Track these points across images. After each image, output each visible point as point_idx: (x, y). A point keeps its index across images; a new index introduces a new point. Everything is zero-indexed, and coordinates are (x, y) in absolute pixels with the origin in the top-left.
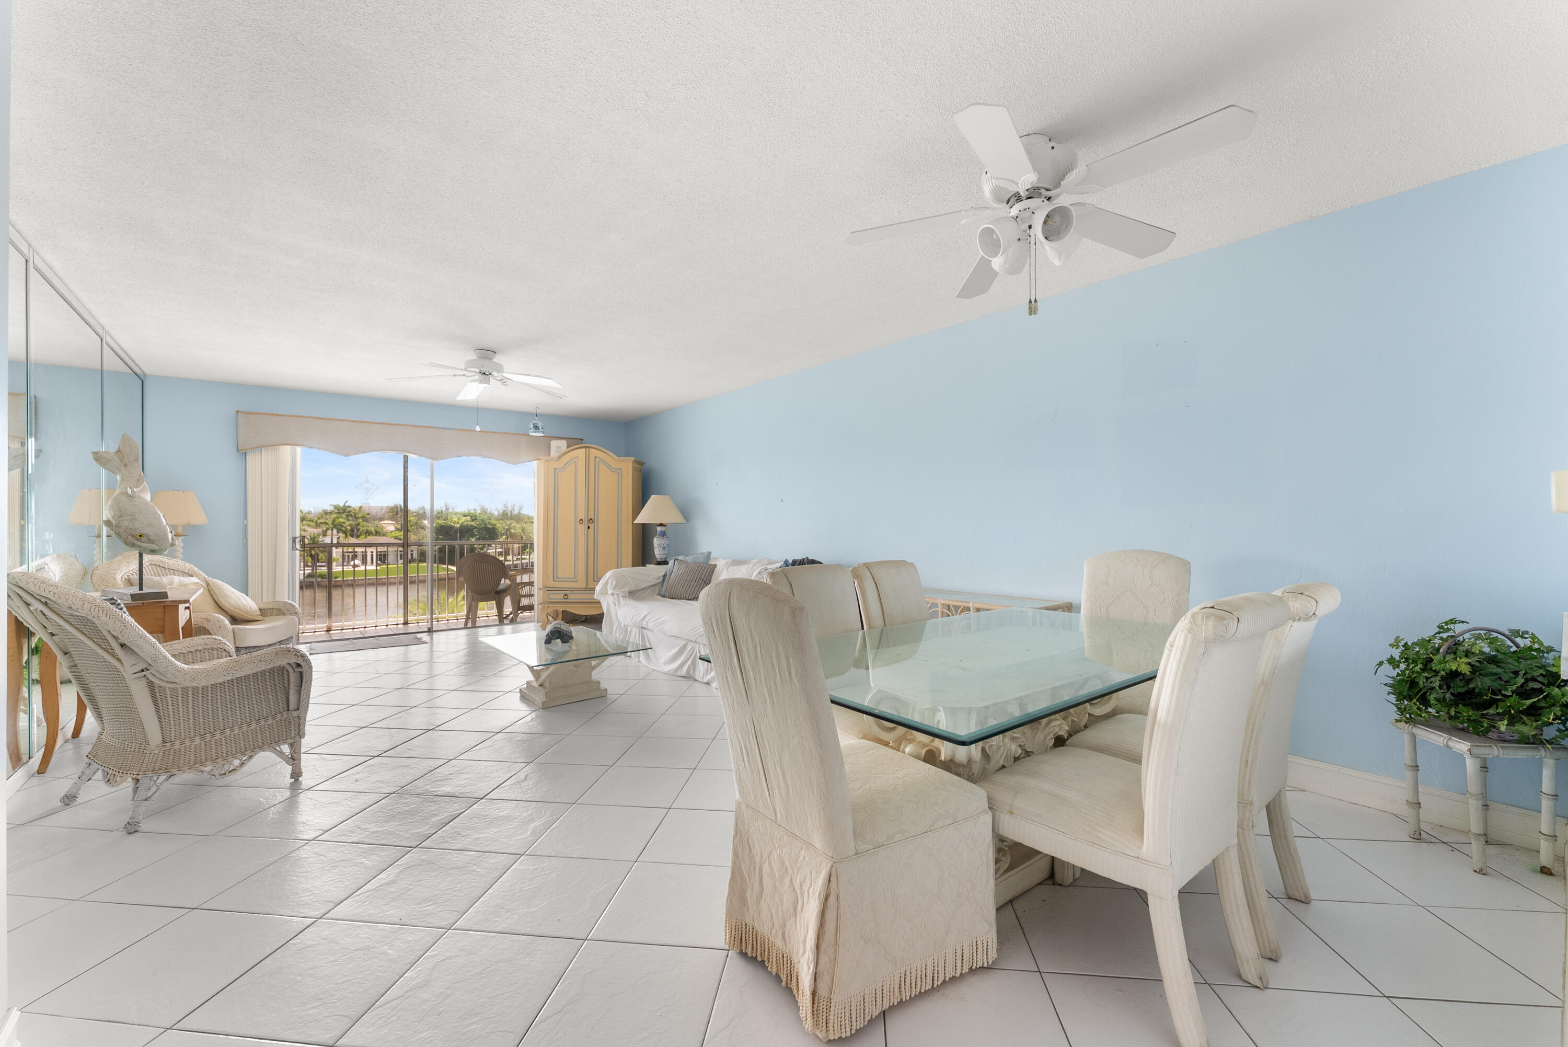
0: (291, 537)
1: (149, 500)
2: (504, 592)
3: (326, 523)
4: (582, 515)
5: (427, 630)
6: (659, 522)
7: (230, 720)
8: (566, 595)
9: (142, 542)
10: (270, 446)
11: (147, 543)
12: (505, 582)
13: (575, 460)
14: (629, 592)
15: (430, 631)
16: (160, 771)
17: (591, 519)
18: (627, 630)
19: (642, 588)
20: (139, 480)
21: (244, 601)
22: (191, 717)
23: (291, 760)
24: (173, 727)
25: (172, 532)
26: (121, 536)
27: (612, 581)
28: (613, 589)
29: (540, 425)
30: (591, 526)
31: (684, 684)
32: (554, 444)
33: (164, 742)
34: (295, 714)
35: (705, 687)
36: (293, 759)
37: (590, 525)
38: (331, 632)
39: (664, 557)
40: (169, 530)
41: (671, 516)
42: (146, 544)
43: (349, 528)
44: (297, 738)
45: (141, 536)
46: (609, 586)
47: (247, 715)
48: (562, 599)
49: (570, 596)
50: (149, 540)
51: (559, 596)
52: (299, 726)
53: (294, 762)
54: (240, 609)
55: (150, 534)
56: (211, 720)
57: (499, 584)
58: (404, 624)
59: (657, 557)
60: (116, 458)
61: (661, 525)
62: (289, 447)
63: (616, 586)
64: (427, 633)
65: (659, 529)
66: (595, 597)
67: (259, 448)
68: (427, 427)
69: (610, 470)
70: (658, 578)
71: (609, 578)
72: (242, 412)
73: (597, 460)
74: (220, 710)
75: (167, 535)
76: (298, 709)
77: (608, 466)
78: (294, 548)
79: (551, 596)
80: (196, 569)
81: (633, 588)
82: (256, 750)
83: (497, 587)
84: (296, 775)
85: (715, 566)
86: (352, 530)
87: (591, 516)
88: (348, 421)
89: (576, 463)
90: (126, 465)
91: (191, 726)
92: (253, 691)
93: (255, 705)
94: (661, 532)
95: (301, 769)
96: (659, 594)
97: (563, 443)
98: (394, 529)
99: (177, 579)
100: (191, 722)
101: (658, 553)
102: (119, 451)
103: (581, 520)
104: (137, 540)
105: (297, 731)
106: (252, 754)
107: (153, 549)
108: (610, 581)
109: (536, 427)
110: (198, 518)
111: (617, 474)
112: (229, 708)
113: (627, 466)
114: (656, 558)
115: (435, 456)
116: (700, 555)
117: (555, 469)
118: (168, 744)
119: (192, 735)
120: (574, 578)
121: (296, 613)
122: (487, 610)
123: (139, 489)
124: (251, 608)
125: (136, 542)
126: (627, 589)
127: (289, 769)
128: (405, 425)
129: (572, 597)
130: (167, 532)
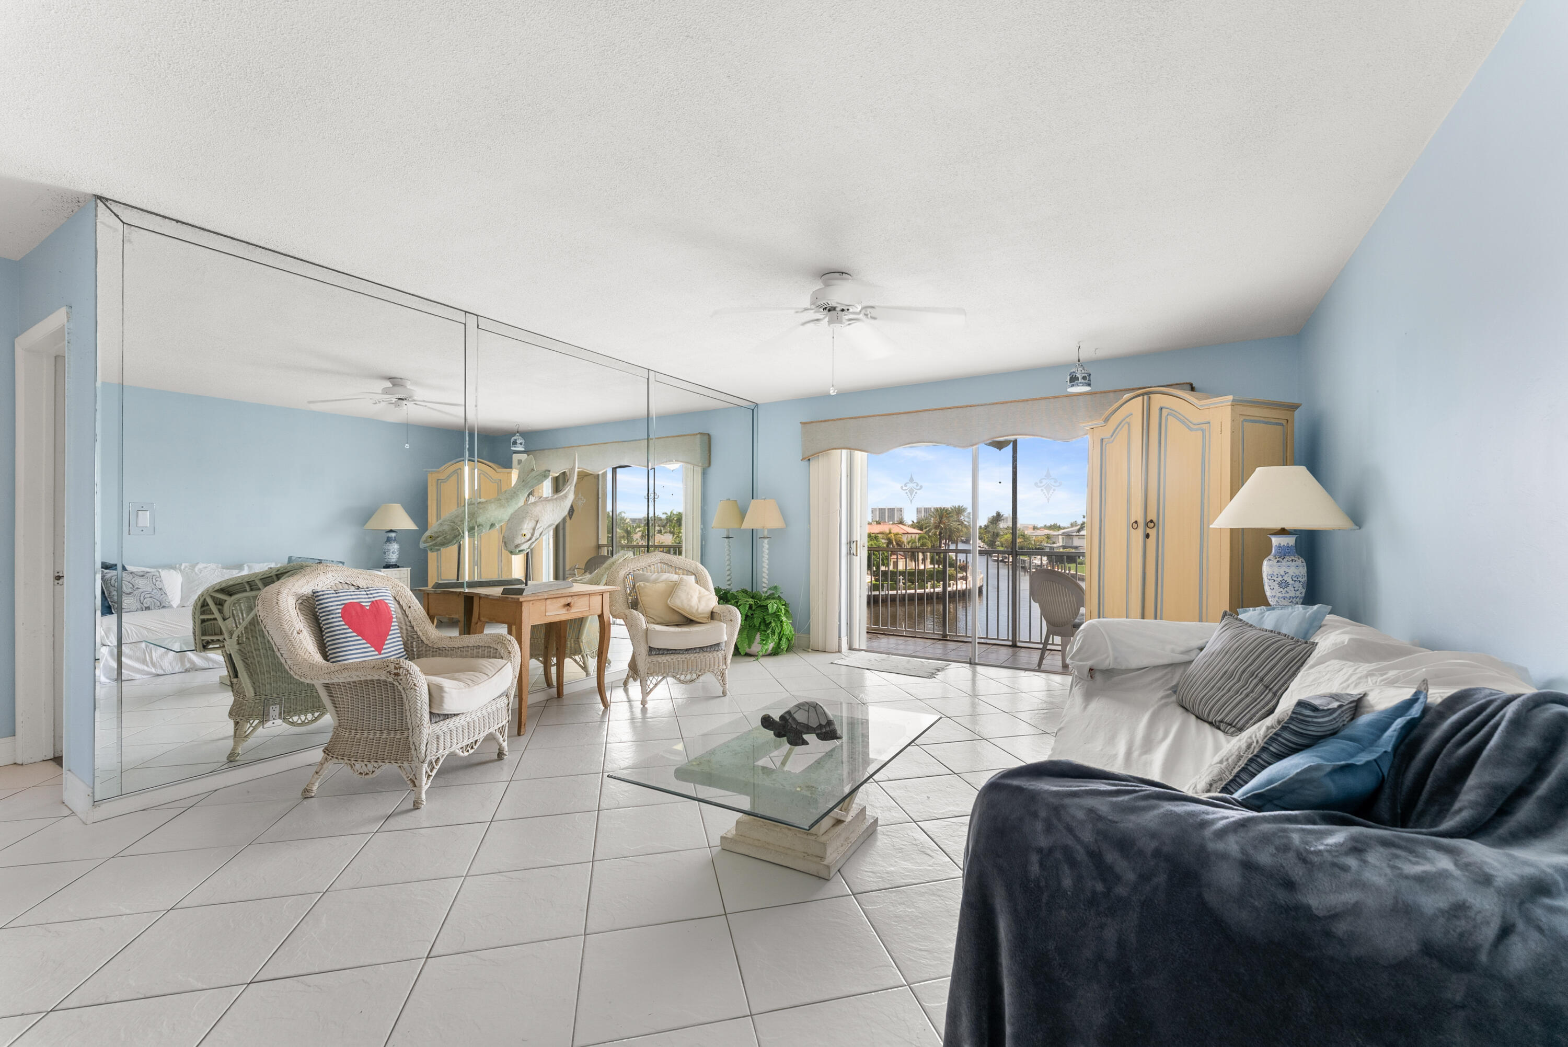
4: (1137, 513)
5: (968, 660)
6: (1279, 526)
10: (822, 452)
13: (1129, 418)
15: (970, 662)
17: (1151, 521)
30: (1152, 533)
37: (1149, 531)
57: (1077, 614)
61: (1283, 532)
62: (844, 452)
65: (1276, 541)
69: (1188, 425)
73: (1165, 412)
77: (1183, 419)
78: (849, 553)
87: (1152, 516)
89: (1130, 424)
94: (1279, 547)
103: (1136, 522)
111: (1200, 433)
113: (1225, 414)
117: (1102, 439)
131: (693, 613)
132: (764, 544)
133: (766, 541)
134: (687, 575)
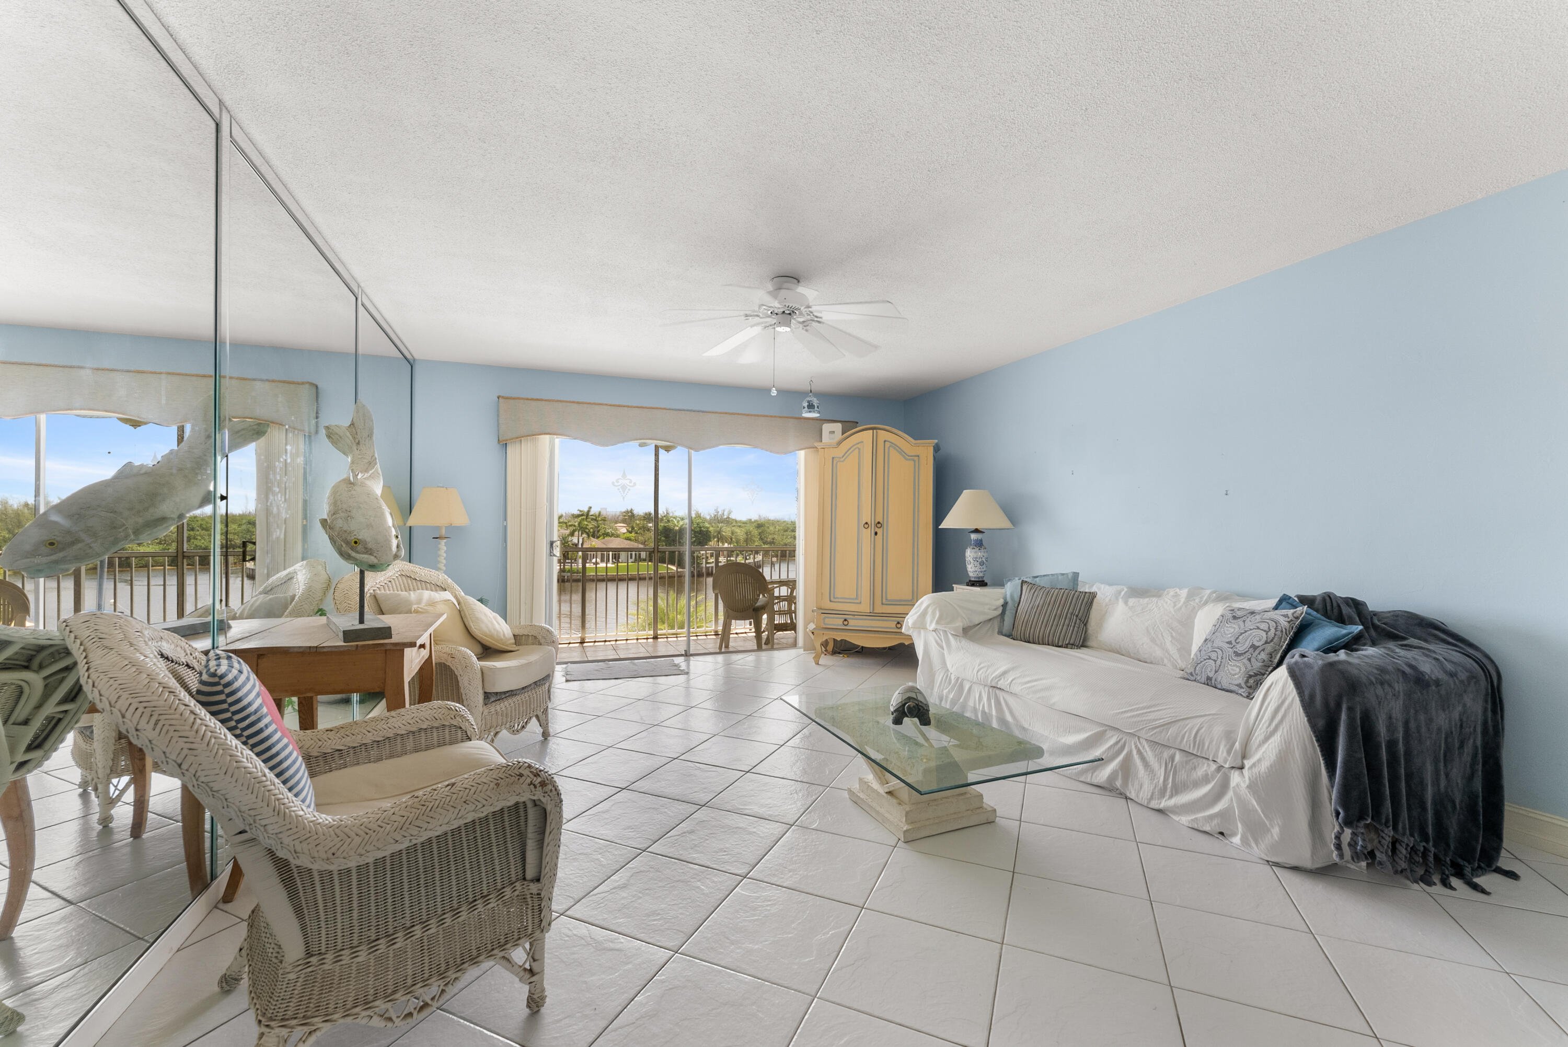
0: (549, 542)
1: (379, 495)
2: (762, 609)
3: (575, 526)
4: (867, 517)
5: (683, 653)
6: (974, 527)
7: (424, 906)
8: (845, 620)
9: (357, 552)
10: (529, 436)
11: (364, 553)
12: (762, 599)
13: (858, 446)
14: (964, 629)
15: (687, 655)
16: (294, 1022)
17: (879, 523)
18: (961, 686)
19: (977, 623)
20: (370, 463)
21: (497, 626)
22: (355, 904)
23: (527, 975)
24: (323, 924)
25: (397, 537)
26: (335, 543)
27: (935, 610)
28: (938, 623)
29: (815, 402)
30: (879, 531)
31: (1104, 803)
32: (827, 427)
33: (309, 954)
34: (534, 888)
35: (1156, 818)
36: (531, 972)
37: (877, 530)
38: (585, 644)
39: (981, 575)
40: (394, 533)
41: (993, 520)
42: (363, 556)
43: (591, 530)
44: (537, 934)
45: (356, 543)
46: (928, 618)
47: (454, 894)
48: (840, 625)
49: (852, 622)
50: (366, 548)
51: (837, 622)
52: (541, 911)
53: (532, 979)
54: (491, 636)
55: (368, 540)
56: (390, 908)
57: (758, 600)
58: (653, 638)
59: (971, 574)
60: (348, 434)
61: (976, 531)
62: (548, 436)
63: (940, 618)
64: (683, 658)
65: (974, 536)
66: (903, 630)
67: (519, 439)
68: (688, 410)
69: (904, 457)
70: (995, 609)
71: (928, 607)
72: (503, 397)
73: (888, 444)
74: (406, 887)
75: (388, 542)
76: (538, 880)
77: (901, 452)
78: (551, 554)
79: (827, 621)
80: (450, 581)
81: (967, 623)
82: (465, 965)
83: (756, 603)
84: (535, 1003)
85: (1093, 596)
86: (594, 532)
87: (879, 519)
88: (606, 405)
89: (859, 449)
90: (358, 443)
91: (355, 922)
92: (465, 844)
93: (469, 872)
94: (977, 540)
95: (543, 990)
96: (1000, 633)
97: (838, 427)
98: (626, 531)
99: (427, 594)
100: (355, 914)
101: (973, 570)
102: (352, 424)
103: (866, 523)
104: (352, 548)
105: (537, 920)
106: (459, 974)
107: (371, 563)
108: (930, 611)
109: (811, 406)
110: (460, 519)
111: (914, 464)
112: (422, 882)
113: (925, 452)
114: (970, 577)
115: (695, 446)
116: (1060, 577)
117: (831, 459)
118: (314, 960)
119: (355, 943)
120: (857, 599)
121: (553, 642)
122: (742, 628)
123: (366, 475)
124: (504, 635)
125: (350, 552)
126: (959, 624)
127: (521, 991)
128: (665, 409)
129: (854, 623)
130: (390, 536)
131: (502, 640)
132: (440, 546)
133: (443, 542)
134: (436, 591)
